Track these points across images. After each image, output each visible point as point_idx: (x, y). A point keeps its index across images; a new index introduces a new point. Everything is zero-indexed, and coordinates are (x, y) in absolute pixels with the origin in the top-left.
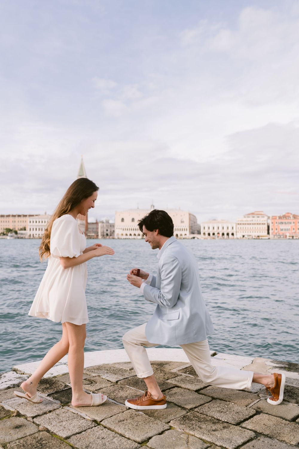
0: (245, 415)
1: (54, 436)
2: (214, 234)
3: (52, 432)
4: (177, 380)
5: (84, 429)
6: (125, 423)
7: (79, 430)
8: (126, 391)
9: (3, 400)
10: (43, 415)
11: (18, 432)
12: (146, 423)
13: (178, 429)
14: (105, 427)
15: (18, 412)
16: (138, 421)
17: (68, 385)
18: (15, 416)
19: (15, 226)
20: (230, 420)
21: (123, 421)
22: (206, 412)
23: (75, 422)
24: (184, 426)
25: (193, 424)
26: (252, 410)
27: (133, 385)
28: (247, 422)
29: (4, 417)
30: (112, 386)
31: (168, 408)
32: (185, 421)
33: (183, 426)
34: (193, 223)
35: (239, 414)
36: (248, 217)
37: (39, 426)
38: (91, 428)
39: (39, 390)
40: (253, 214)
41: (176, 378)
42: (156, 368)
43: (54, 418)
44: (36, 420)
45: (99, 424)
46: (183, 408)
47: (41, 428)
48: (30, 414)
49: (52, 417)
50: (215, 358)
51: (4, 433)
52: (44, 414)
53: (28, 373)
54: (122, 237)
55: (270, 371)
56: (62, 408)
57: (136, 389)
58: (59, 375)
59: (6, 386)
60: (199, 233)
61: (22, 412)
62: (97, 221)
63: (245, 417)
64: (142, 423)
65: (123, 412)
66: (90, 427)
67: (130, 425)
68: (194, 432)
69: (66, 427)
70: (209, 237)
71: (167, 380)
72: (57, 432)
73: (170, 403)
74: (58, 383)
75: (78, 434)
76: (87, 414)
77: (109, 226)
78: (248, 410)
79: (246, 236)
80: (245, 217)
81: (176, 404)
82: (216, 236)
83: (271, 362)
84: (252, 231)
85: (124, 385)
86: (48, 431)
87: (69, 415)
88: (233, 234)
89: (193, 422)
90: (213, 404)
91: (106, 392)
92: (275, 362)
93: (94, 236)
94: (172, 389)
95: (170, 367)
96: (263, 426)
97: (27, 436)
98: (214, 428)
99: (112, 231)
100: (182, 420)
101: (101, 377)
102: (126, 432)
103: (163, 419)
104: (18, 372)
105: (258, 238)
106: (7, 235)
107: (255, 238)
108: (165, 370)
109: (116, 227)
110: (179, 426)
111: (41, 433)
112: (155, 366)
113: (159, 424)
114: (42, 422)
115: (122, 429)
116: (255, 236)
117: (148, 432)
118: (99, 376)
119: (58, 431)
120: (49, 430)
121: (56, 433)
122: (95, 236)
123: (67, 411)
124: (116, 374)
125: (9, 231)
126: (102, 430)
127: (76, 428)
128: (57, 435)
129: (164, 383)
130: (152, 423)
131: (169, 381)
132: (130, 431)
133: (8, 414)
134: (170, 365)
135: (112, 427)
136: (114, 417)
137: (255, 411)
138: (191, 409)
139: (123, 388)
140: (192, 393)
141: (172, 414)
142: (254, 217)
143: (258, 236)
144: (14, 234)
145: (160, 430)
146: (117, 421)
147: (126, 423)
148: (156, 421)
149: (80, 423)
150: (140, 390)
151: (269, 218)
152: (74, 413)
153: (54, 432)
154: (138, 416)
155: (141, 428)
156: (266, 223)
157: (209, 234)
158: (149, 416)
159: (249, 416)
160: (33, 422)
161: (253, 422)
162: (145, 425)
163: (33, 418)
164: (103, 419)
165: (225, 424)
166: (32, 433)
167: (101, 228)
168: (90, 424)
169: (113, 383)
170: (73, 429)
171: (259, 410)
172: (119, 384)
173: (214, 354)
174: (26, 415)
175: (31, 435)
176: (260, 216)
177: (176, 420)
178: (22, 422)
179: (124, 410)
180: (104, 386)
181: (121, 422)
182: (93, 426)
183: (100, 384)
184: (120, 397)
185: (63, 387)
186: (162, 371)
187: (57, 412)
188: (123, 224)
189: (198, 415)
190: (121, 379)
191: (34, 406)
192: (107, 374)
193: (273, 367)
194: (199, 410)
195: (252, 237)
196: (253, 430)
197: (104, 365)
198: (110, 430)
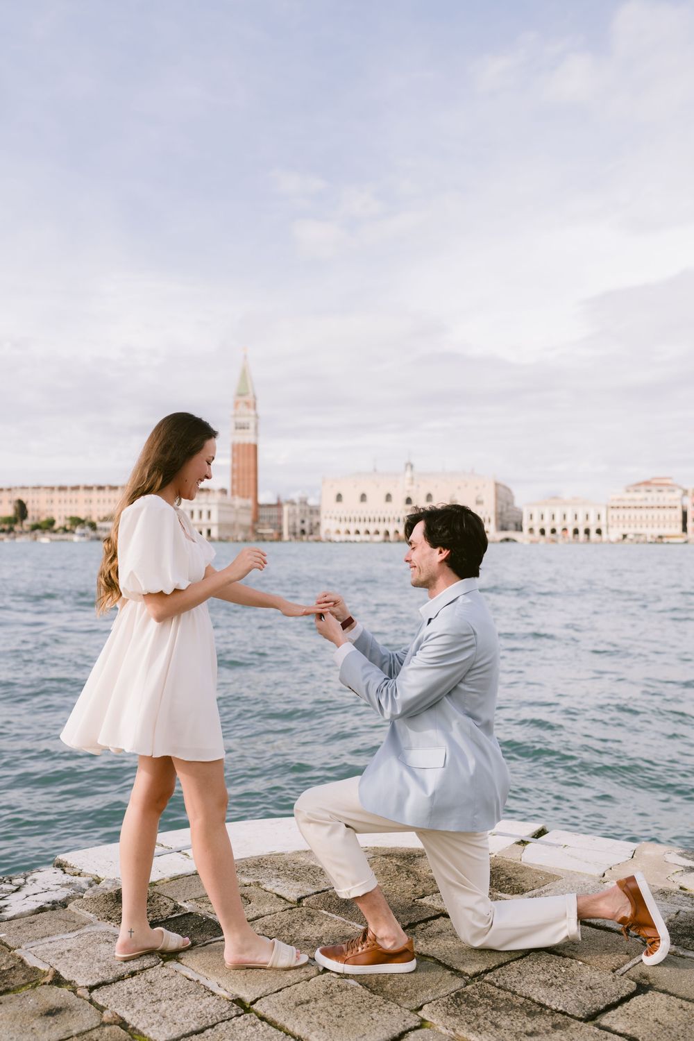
0: (608, 994)
1: (136, 1037)
2: (553, 531)
3: (134, 1029)
5: (210, 1021)
6: (310, 1008)
7: (199, 1023)
8: (321, 925)
9: (23, 942)
10: (114, 982)
11: (53, 1025)
12: (362, 1010)
13: (440, 1028)
14: (262, 1019)
15: (57, 974)
16: (344, 1004)
17: (181, 907)
18: (49, 984)
19: (91, 510)
20: (572, 1009)
21: (308, 1002)
22: (513, 984)
23: (191, 1004)
24: (457, 1020)
25: (477, 1016)
26: (628, 982)
27: (337, 908)
28: (612, 1013)
29: (23, 985)
30: (288, 911)
31: (420, 971)
32: (458, 1006)
33: (452, 1019)
34: (505, 505)
35: (594, 993)
36: (636, 491)
37: (102, 1012)
38: (228, 1020)
39: (111, 919)
40: (647, 483)
42: (396, 865)
43: (140, 991)
44: (99, 997)
45: (250, 1008)
46: (457, 971)
47: (107, 1016)
48: (85, 978)
49: (138, 988)
50: (543, 843)
51: (17, 1026)
52: (118, 980)
53: (89, 872)
54: (337, 538)
55: (676, 878)
56: (163, 966)
57: (344, 920)
58: (163, 880)
59: (35, 906)
60: (519, 528)
61: (66, 975)
62: (279, 499)
63: (608, 1001)
64: (353, 1009)
65: (308, 981)
66: (226, 1017)
67: (323, 1015)
68: (479, 1036)
69: (167, 1015)
70: (542, 537)
71: (422, 897)
72: (144, 1028)
73: (424, 958)
74: (158, 901)
75: (194, 1036)
76: (220, 982)
77: (308, 513)
78: (618, 982)
79: (630, 536)
80: (628, 491)
81: (440, 961)
82: (558, 536)
83: (680, 856)
84: (644, 525)
85: (317, 909)
86: (123, 1024)
87: (177, 984)
88: (599, 532)
89: (480, 1010)
90: (530, 963)
91: (271, 925)
92: (690, 857)
93: (272, 534)
94: (432, 921)
96: (653, 1025)
97: (72, 1036)
98: (529, 1027)
99: (315, 524)
100: (451, 1004)
101: (263, 887)
102: (313, 1033)
103: (405, 1000)
104: (66, 869)
105: (659, 540)
106: (73, 532)
107: (653, 540)
108: (419, 870)
109: (323, 515)
110: (444, 1019)
111: (107, 1030)
112: (394, 861)
113: (395, 1012)
114: (112, 1000)
115: (303, 1025)
116: (652, 537)
117: (365, 1035)
118: (258, 884)
119: (146, 1025)
120: (125, 1022)
121: (141, 1030)
122: (275, 536)
123: (174, 974)
124: (298, 881)
125: (76, 522)
126: (254, 1025)
127: (192, 1017)
128: (143, 1036)
129: (413, 906)
130: (377, 1010)
132: (322, 1029)
133: (33, 978)
135: (280, 1020)
136: (286, 991)
137: (634, 983)
138: (477, 975)
139: (313, 916)
141: (429, 987)
142: (649, 491)
143: (660, 537)
144: (88, 529)
145: (395, 1028)
146: (293, 1004)
147: (313, 1008)
148: (388, 1006)
149: (203, 1005)
150: (355, 924)
151: (685, 493)
152: (191, 980)
153: (139, 1027)
154: (344, 992)
155: (350, 1022)
156: (678, 504)
157: (543, 532)
158: (372, 991)
159: (620, 996)
160: (91, 1001)
161: (628, 1014)
162: (361, 1015)
163: (91, 989)
164: (259, 996)
165: (557, 1018)
166: (84, 1028)
167: (289, 515)
168: (227, 1008)
169: (291, 903)
170: (183, 1021)
171: (644, 981)
172: (304, 905)
173: (541, 833)
174: (73, 979)
175: (83, 1033)
176: (665, 488)
177: (438, 1003)
178: (63, 998)
179: (312, 974)
180: (267, 910)
181: (303, 1006)
182: (234, 1013)
183: (258, 903)
184: (305, 940)
185: (169, 910)
186: (411, 873)
187: (151, 974)
188: (339, 506)
189: (492, 991)
190: (311, 892)
191: (96, 959)
192: (279, 880)
193: (683, 869)
194: (495, 979)
195: (646, 538)
196: (628, 1036)
197: (272, 857)
198: (274, 1027)
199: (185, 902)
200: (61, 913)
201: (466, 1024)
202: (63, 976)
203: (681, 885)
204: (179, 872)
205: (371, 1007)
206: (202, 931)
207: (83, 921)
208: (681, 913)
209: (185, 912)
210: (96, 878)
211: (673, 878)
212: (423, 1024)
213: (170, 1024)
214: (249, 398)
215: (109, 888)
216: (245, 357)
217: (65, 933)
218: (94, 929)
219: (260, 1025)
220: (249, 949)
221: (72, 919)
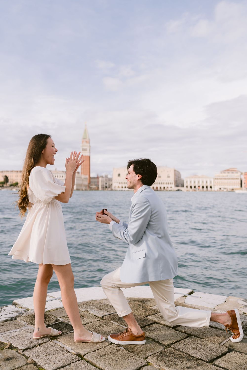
0: (218, 352)
1: (40, 368)
2: (195, 187)
3: (39, 365)
4: (157, 316)
5: (68, 363)
6: (106, 358)
7: (64, 363)
8: (110, 326)
10: (33, 348)
11: (9, 364)
12: (125, 358)
13: (154, 365)
14: (88, 362)
15: (11, 345)
16: (118, 356)
17: (59, 320)
18: (8, 349)
20: (204, 358)
21: (105, 355)
22: (182, 349)
23: (61, 356)
24: (161, 362)
25: (169, 361)
26: (225, 348)
27: (117, 320)
28: (219, 360)
30: (98, 321)
31: (147, 344)
32: (161, 357)
33: (159, 362)
34: (178, 178)
35: (212, 352)
36: (224, 173)
37: (27, 359)
38: (75, 362)
39: (32, 324)
40: (228, 170)
41: (156, 314)
42: (138, 304)
44: (26, 353)
45: (83, 357)
46: (161, 344)
47: (29, 361)
48: (22, 346)
49: (41, 350)
50: (192, 296)
52: (34, 347)
53: (25, 307)
54: (119, 189)
55: (242, 309)
56: (51, 342)
57: (119, 324)
58: (52, 310)
59: (4, 319)
61: (14, 345)
62: (98, 175)
63: (218, 355)
64: (122, 358)
65: (105, 347)
66: (74, 361)
67: (111, 360)
68: (169, 368)
69: (52, 360)
70: (191, 189)
72: (43, 365)
73: (149, 339)
74: (50, 317)
75: (62, 368)
76: (72, 348)
77: (108, 180)
78: (221, 348)
79: (222, 189)
80: (221, 173)
81: (155, 340)
82: (197, 189)
83: (243, 301)
84: (227, 185)
85: (109, 320)
86: (35, 364)
87: (56, 348)
88: (211, 187)
89: (169, 358)
90: (188, 341)
91: (92, 326)
92: (246, 302)
94: (152, 325)
95: (152, 304)
96: (235, 364)
97: (16, 368)
98: (188, 365)
99: (110, 184)
100: (159, 356)
101: (89, 312)
102: (107, 367)
103: (141, 355)
104: (17, 306)
105: (232, 190)
107: (230, 190)
108: (147, 306)
109: (113, 181)
110: (156, 362)
111: (29, 366)
112: (138, 303)
113: (138, 359)
114: (31, 354)
115: (103, 364)
117: (126, 368)
118: (87, 311)
119: (44, 364)
120: (36, 363)
121: (42, 366)
122: (96, 189)
123: (55, 345)
124: (102, 310)
126: (85, 364)
127: (61, 361)
128: (43, 368)
129: (144, 319)
130: (131, 358)
131: (149, 317)
132: (110, 366)
133: (2, 346)
134: (151, 302)
135: (94, 362)
136: (97, 351)
137: (227, 348)
138: (168, 345)
139: (107, 323)
140: (169, 329)
141: (150, 350)
142: (229, 173)
143: (233, 189)
145: (138, 365)
146: (99, 356)
148: (135, 357)
149: (66, 356)
150: (123, 326)
151: (242, 174)
152: (61, 347)
153: (41, 365)
154: (119, 352)
155: (121, 363)
156: (239, 178)
157: (191, 187)
158: (129, 351)
159: (222, 353)
160: (23, 355)
161: (225, 360)
162: (125, 360)
163: (24, 350)
164: (86, 353)
165: (199, 362)
166: (20, 365)
167: (101, 181)
168: (74, 358)
169: (99, 318)
170: (58, 362)
171: (231, 348)
172: (104, 319)
173: (192, 293)
174: (17, 346)
175: (20, 367)
176: (234, 172)
177: (154, 356)
178: (13, 354)
179: (107, 345)
180: (90, 321)
181: (103, 357)
182: (77, 360)
183: (87, 318)
184: (104, 332)
185: (54, 321)
186: (144, 307)
187: (46, 345)
188: (119, 178)
189: (174, 351)
190: (107, 314)
191: (26, 339)
192: (95, 310)
193: (244, 306)
194: (175, 347)
195: (228, 189)
196: (225, 368)
197: (93, 301)
198: (92, 365)
199: (60, 318)
200: (14, 322)
201: (164, 364)
202: (13, 345)
203: (244, 312)
204: (58, 307)
205: (128, 357)
206: (66, 329)
207: (22, 325)
208: (244, 322)
209: (60, 322)
210: (27, 309)
211: (241, 309)
212: (148, 364)
213: (53, 364)
214: (87, 140)
215: (32, 313)
216: (86, 125)
217: (15, 329)
218: (26, 328)
219: (87, 364)
220: (83, 335)
221: (18, 324)
